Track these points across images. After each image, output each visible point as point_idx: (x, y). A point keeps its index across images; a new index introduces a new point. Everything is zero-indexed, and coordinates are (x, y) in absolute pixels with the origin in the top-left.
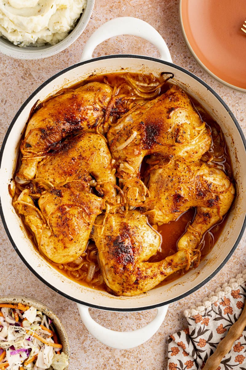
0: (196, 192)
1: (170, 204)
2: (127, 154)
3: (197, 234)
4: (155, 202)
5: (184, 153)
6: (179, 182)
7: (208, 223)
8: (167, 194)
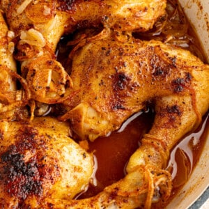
0: (151, 70)
1: (108, 94)
2: (33, 16)
3: (160, 145)
4: (81, 93)
5: (125, 11)
6: (121, 54)
7: (178, 125)
8: (100, 76)
